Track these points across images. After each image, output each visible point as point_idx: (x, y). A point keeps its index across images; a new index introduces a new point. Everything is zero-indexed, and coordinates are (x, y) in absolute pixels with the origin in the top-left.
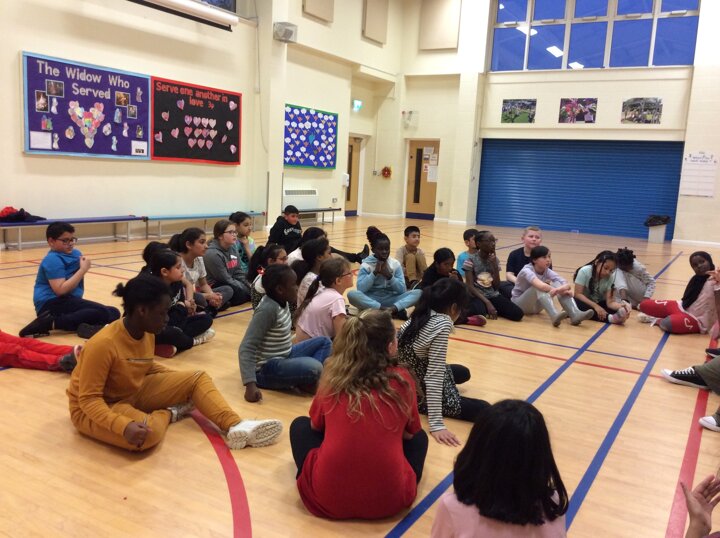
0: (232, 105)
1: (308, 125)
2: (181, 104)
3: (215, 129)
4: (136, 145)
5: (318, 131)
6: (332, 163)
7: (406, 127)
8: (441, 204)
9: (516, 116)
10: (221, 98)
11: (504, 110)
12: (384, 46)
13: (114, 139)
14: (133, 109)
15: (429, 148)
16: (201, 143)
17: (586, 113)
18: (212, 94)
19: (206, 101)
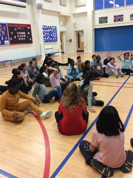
0: (29, 28)
1: (49, 30)
2: (15, 29)
3: (25, 35)
4: (6, 42)
5: (52, 32)
6: (56, 40)
7: (74, 28)
8: (85, 47)
9: (103, 21)
10: (25, 26)
11: (99, 20)
12: (66, 6)
14: (3, 32)
15: (81, 33)
16: (22, 39)
17: (121, 19)
18: (23, 26)
19: (22, 28)
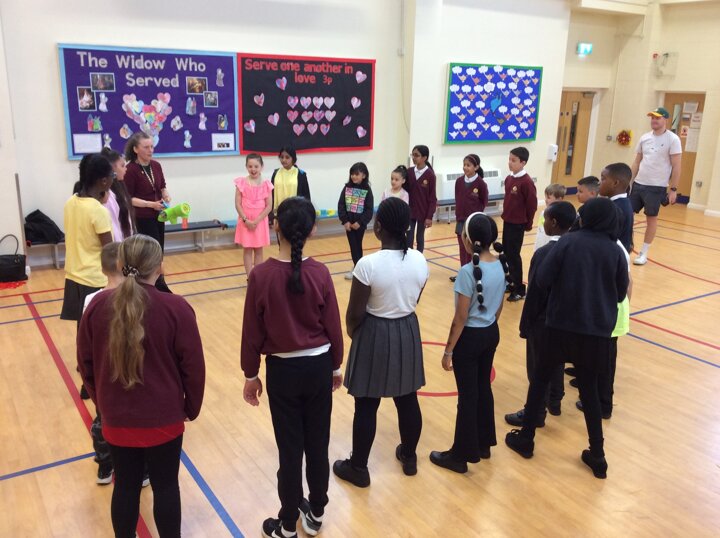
0: (360, 76)
1: (490, 87)
5: (506, 93)
6: (528, 133)
7: (658, 75)
10: (343, 70)
13: (187, 134)
14: (212, 97)
15: (693, 105)
16: (313, 129)
18: (328, 66)
